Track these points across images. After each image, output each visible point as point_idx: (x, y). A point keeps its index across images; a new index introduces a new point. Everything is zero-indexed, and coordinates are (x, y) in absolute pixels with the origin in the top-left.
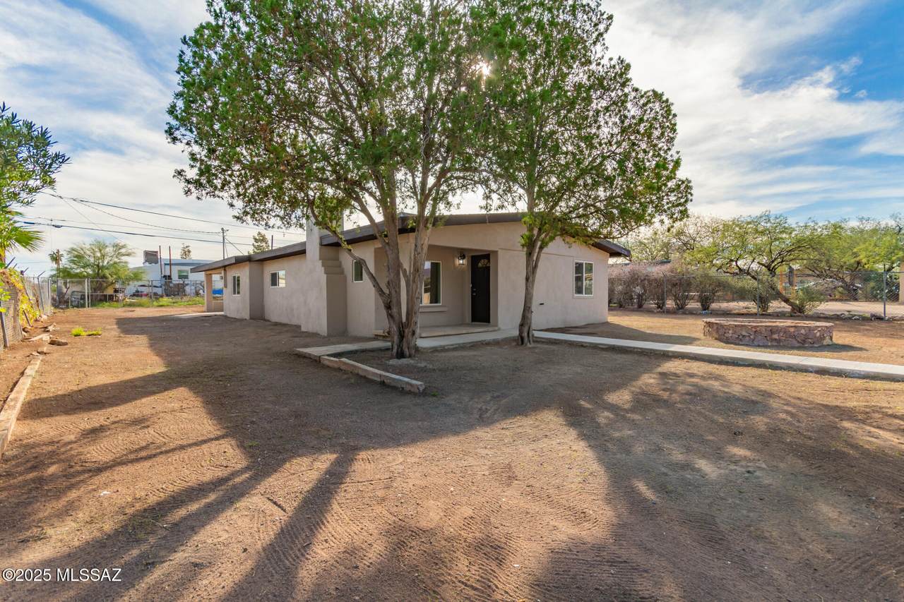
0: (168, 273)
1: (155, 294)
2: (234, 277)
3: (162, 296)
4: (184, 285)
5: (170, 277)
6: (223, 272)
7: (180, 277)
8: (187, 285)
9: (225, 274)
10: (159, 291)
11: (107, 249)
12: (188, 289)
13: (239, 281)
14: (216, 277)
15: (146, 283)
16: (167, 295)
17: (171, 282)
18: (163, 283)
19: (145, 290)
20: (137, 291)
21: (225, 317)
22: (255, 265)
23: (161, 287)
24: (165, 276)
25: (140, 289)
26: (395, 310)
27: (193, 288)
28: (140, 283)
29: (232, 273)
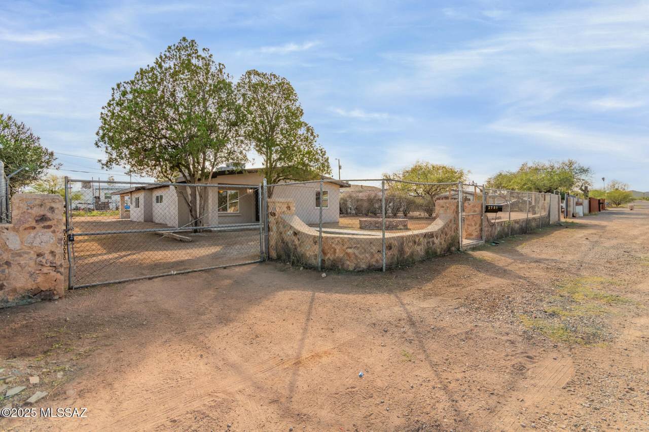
0: (97, 195)
1: (89, 209)
2: (136, 198)
3: (93, 210)
4: (108, 203)
5: (99, 198)
6: (130, 195)
7: (106, 197)
8: (110, 203)
9: (131, 196)
10: (91, 207)
11: (58, 180)
12: (111, 206)
13: (138, 200)
14: (126, 198)
15: (83, 202)
16: (97, 210)
17: (100, 201)
18: (94, 201)
19: (82, 206)
20: (77, 207)
21: (131, 221)
22: (147, 192)
23: (93, 204)
24: (96, 197)
25: (79, 205)
26: (193, 213)
27: (114, 204)
28: (79, 201)
29: (135, 196)
